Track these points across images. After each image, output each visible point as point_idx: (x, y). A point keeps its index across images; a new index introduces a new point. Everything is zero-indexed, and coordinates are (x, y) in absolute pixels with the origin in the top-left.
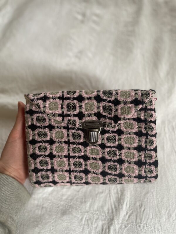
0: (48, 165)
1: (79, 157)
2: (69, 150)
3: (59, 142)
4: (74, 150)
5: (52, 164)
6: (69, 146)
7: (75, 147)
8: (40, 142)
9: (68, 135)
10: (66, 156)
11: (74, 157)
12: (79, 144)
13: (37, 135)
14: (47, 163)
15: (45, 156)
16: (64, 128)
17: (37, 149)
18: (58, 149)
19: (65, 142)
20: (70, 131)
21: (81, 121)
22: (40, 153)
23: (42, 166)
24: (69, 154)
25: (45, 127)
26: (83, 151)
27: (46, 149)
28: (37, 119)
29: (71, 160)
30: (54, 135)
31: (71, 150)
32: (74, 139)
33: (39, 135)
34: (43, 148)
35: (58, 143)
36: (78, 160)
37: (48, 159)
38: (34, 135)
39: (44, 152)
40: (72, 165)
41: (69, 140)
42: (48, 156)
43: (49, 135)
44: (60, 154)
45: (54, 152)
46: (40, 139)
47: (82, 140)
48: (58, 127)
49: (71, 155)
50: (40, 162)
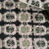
0: (14, 45)
1: (42, 37)
2: (33, 30)
3: (25, 24)
4: (37, 30)
5: (18, 43)
6: (33, 27)
7: (38, 28)
8: (8, 23)
9: (32, 17)
10: (30, 36)
11: (37, 37)
12: (41, 24)
13: (5, 17)
14: (13, 43)
15: (12, 36)
16: (28, 11)
17: (5, 29)
18: (24, 30)
19: (29, 23)
20: (34, 13)
21: (43, 3)
22: (8, 34)
23: (9, 46)
24: (33, 34)
25: (12, 10)
26: (45, 31)
27: (13, 29)
28: (6, 4)
29: (35, 39)
30: (20, 17)
31: (35, 30)
32: (37, 20)
33: (7, 17)
34: (10, 29)
35: (23, 24)
36: (41, 39)
37: (14, 39)
38: (3, 17)
39: (12, 32)
40: (36, 44)
41: (32, 21)
42: (14, 36)
43: (16, 17)
44: (25, 34)
45: (20, 33)
46: (8, 21)
47: (44, 21)
48: (23, 10)
49: (35, 35)
50: (7, 42)
